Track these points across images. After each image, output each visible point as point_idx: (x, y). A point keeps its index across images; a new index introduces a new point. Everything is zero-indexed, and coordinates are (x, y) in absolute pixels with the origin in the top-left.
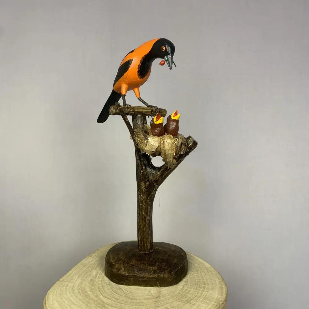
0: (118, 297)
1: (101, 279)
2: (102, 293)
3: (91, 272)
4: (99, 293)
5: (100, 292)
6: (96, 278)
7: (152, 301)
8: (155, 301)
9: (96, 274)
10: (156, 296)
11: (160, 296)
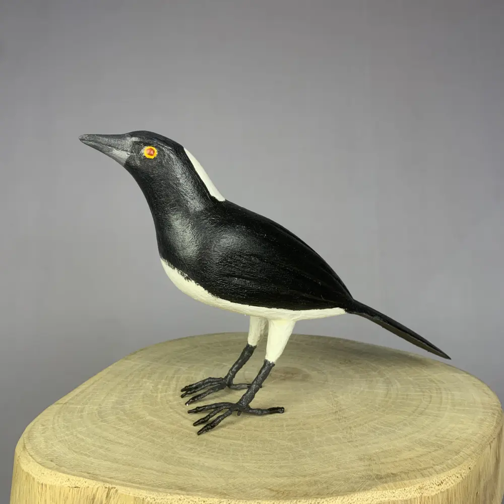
3: (138, 382)
6: (157, 393)
7: (329, 419)
8: (336, 419)
9: (153, 385)
10: (332, 410)
11: (343, 410)
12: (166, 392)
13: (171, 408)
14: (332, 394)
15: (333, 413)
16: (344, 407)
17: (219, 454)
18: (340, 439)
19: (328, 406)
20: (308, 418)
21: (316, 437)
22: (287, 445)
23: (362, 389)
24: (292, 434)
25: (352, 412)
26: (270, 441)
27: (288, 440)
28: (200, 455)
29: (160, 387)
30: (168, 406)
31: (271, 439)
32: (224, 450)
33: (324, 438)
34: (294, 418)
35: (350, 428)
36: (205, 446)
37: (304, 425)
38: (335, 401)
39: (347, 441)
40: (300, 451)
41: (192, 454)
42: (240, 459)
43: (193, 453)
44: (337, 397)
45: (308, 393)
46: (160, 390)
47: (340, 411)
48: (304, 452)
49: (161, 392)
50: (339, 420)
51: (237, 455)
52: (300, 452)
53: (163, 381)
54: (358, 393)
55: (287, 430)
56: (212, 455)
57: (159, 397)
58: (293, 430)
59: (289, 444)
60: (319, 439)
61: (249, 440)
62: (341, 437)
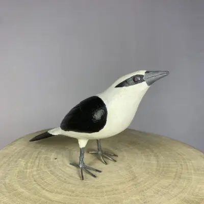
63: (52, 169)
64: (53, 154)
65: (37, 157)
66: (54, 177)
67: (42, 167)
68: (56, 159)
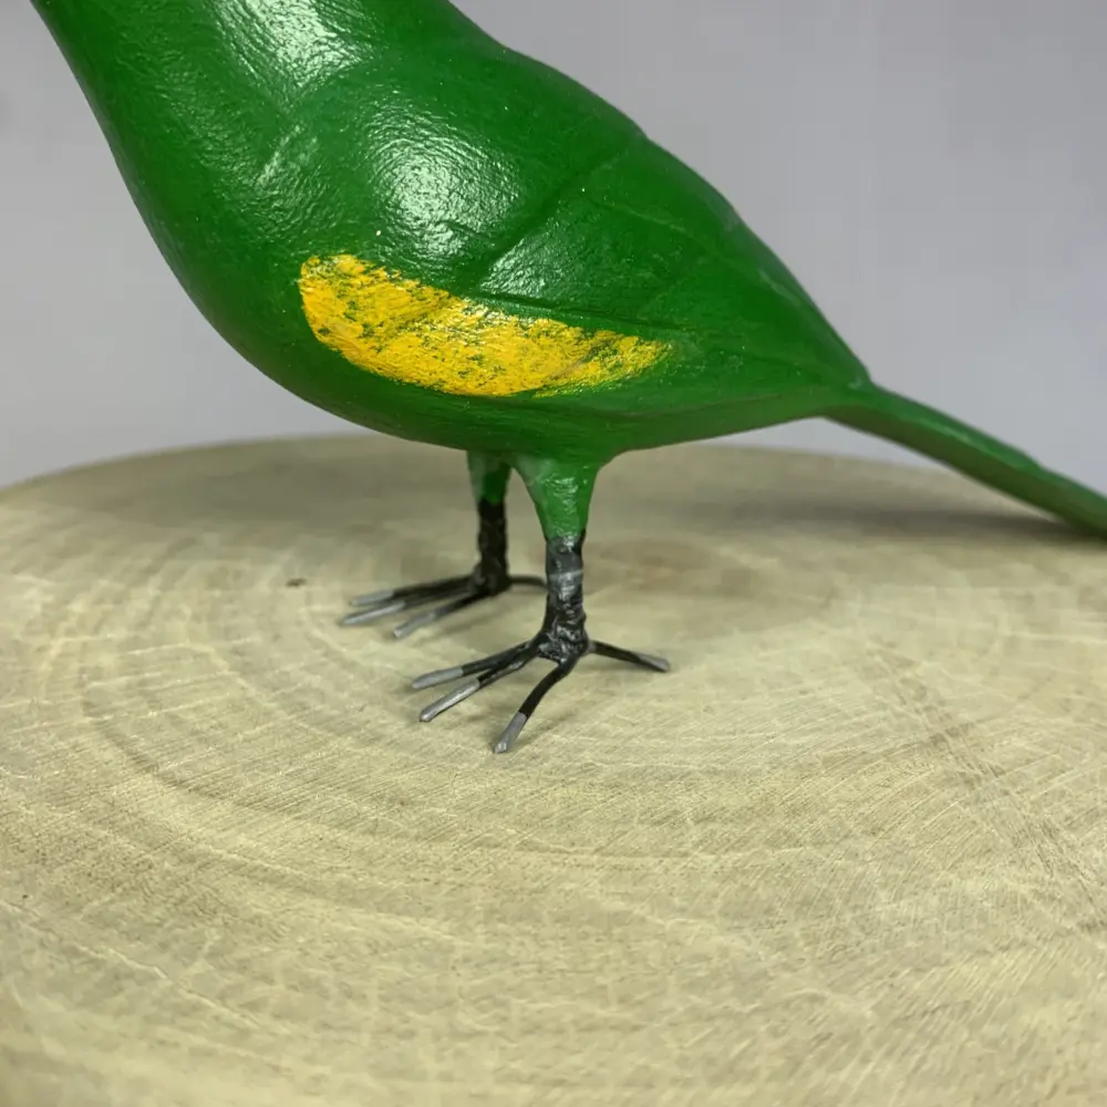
0: (405, 780)
1: (118, 634)
2: (152, 754)
4: (110, 754)
5: (120, 742)
6: (52, 632)
7: (918, 778)
8: (948, 780)
9: (49, 599)
10: (915, 727)
11: (966, 727)
12: (96, 630)
13: (87, 705)
14: (880, 652)
15: (923, 745)
16: (966, 716)
17: (284, 1029)
18: (1029, 906)
19: (884, 707)
20: (805, 771)
21: (883, 895)
22: (724, 952)
23: (1005, 631)
24: (738, 870)
25: (1019, 743)
26: (617, 918)
27: (724, 914)
28: (163, 1031)
29: (78, 607)
30: (80, 698)
31: (620, 905)
32: (324, 995)
33: (934, 901)
34: (732, 774)
35: (1050, 832)
36: (213, 955)
37: (794, 812)
38: (904, 681)
39: (1070, 924)
40: (814, 999)
41: (105, 1023)
42: (432, 1066)
43: (118, 1013)
44: (907, 664)
45: (764, 646)
46: (73, 621)
47: (954, 733)
48: (843, 1004)
49: (70, 632)
50: (969, 783)
51: (411, 1034)
52: (818, 1009)
53: (104, 583)
54: (997, 647)
55: (704, 844)
56: (242, 1035)
57: (53, 653)
58: (743, 843)
59: (735, 943)
60: (905, 908)
61: (491, 913)
62: (1024, 889)
63: (256, 639)
64: (286, 556)
65: (150, 571)
66: (252, 692)
67: (180, 626)
68: (295, 583)
